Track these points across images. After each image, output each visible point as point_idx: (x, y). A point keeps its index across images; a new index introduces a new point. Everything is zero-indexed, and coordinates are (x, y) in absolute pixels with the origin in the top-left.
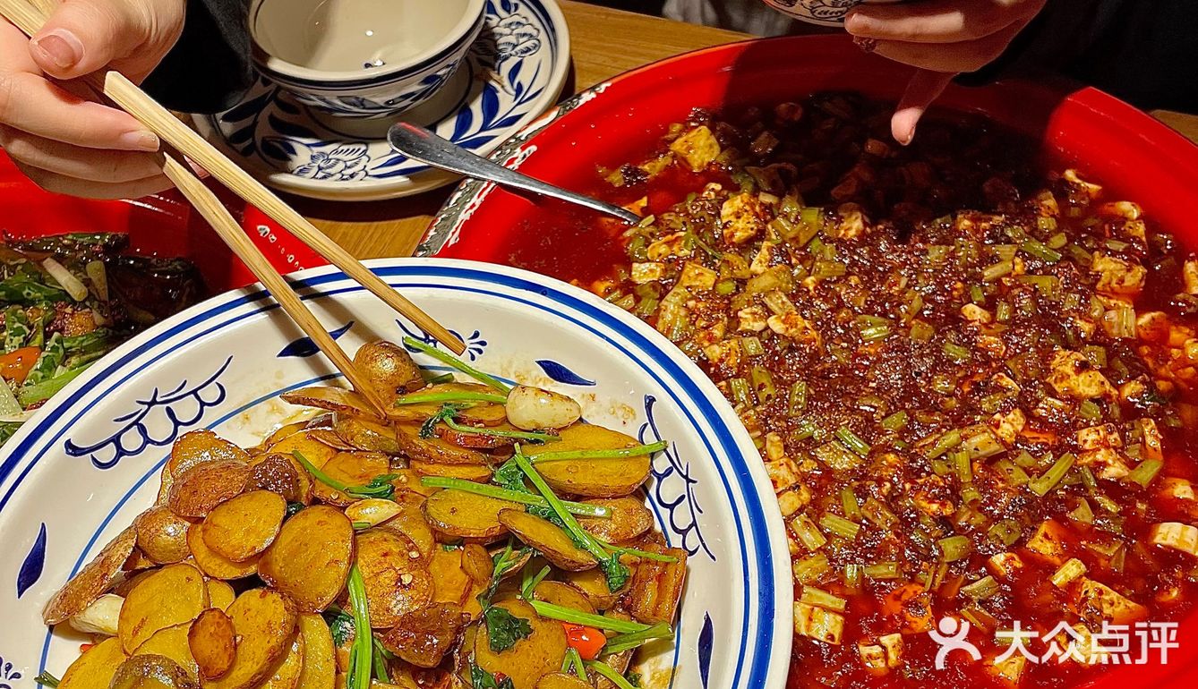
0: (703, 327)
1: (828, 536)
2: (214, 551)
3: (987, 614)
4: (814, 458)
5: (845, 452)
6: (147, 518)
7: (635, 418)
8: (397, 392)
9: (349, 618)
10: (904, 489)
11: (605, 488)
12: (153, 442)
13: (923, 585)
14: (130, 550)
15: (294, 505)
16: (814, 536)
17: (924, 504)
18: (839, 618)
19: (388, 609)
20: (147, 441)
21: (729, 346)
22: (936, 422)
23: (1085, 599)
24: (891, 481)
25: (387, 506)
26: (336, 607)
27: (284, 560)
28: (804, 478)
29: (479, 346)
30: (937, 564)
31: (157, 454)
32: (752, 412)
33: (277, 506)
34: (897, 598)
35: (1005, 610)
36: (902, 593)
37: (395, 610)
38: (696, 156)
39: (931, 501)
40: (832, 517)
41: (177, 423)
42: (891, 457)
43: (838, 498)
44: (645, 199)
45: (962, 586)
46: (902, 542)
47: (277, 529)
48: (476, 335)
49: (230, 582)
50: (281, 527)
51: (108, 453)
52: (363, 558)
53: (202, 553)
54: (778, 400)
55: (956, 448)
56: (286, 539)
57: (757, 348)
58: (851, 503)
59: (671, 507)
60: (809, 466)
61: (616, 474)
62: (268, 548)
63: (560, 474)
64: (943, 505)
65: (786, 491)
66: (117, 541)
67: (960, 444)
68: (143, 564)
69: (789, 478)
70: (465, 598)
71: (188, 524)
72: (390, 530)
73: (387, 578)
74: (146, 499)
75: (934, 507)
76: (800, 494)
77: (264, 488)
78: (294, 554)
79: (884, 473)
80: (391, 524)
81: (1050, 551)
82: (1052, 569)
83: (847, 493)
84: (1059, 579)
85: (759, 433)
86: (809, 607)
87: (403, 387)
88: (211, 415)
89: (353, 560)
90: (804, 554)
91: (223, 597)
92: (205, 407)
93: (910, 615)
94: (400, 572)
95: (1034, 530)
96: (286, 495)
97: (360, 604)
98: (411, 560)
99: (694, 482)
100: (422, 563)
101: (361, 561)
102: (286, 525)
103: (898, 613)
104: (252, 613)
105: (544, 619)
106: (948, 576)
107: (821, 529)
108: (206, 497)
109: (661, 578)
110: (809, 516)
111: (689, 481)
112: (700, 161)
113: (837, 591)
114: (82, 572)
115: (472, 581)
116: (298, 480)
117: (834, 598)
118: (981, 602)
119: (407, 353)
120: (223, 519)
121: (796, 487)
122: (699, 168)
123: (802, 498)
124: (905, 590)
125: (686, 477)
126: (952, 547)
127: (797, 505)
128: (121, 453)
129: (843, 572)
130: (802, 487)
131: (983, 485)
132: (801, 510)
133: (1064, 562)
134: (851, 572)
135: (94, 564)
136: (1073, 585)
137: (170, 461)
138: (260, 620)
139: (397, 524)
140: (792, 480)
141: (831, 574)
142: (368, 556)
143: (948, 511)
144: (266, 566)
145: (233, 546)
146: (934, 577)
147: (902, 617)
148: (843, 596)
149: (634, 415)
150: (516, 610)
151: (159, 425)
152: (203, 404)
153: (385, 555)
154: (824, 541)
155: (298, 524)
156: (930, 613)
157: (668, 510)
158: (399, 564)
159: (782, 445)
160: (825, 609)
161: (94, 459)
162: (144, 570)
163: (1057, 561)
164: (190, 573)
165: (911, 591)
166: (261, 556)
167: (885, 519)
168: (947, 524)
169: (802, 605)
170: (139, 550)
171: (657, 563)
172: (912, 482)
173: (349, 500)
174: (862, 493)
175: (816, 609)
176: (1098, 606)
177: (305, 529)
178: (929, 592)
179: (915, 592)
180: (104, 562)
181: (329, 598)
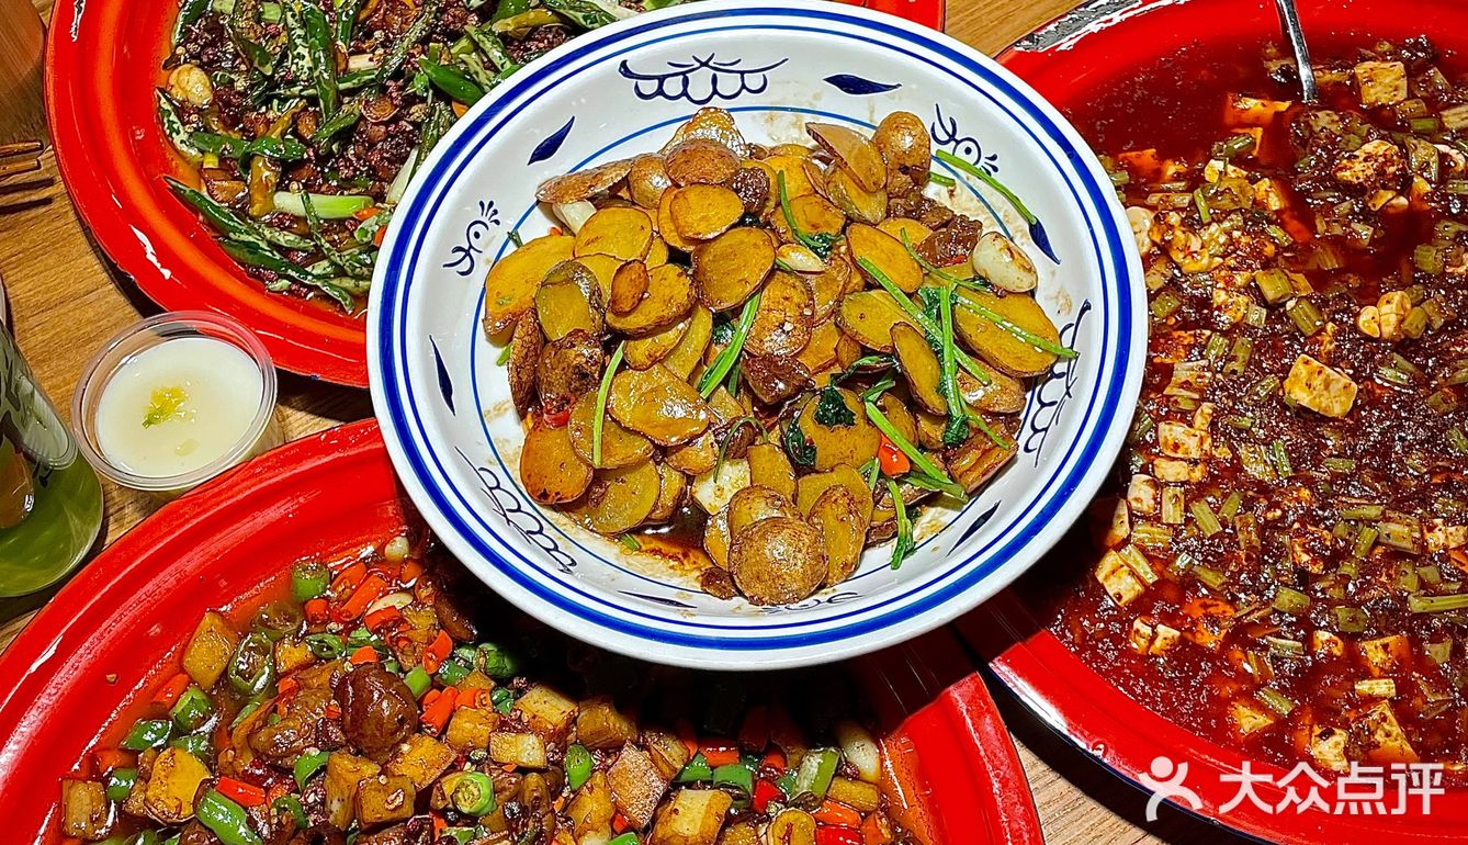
0: (1229, 267)
1: (1188, 521)
2: (673, 218)
3: (1271, 669)
4: (1233, 449)
5: (1265, 461)
6: (647, 159)
7: (1069, 313)
8: (900, 169)
9: (733, 329)
10: (1290, 526)
11: (995, 359)
12: (689, 98)
13: (1236, 611)
14: (620, 178)
15: (751, 218)
16: (1175, 511)
17: (1298, 548)
18: (1139, 588)
19: (761, 341)
20: (685, 93)
21: (1235, 299)
22: (1376, 489)
23: (1366, 716)
24: (1284, 512)
25: (812, 260)
26: (730, 315)
27: (714, 256)
28: (1209, 460)
29: (990, 169)
30: (1265, 604)
31: (685, 108)
32: (1209, 374)
33: (736, 212)
34: (1205, 606)
35: (1289, 678)
36: (1212, 606)
37: (766, 345)
38: (1372, 91)
39: (1307, 552)
40: (1206, 508)
41: (715, 92)
42: (1305, 493)
43: (1226, 496)
44: (1287, 104)
45: (1270, 635)
46: (1247, 566)
47: (724, 229)
48: (994, 158)
49: (671, 249)
50: (728, 230)
51: (649, 87)
52: (769, 291)
53: (665, 213)
54: (1242, 379)
55: (1370, 522)
56: (725, 241)
57: (1259, 320)
58: (1232, 507)
59: (1043, 405)
60: (1223, 453)
61: (1014, 353)
62: (709, 241)
63: (969, 324)
64: (1314, 562)
65: (1182, 459)
66: (616, 164)
67: (1377, 522)
68: (624, 193)
69: (1193, 451)
70: (824, 368)
71: (669, 183)
72: (804, 282)
73: (776, 316)
74: (654, 144)
75: (1305, 558)
76: (1193, 471)
77: (737, 191)
78: (725, 257)
79: (1286, 502)
80: (809, 276)
81: (1377, 660)
82: (1366, 674)
83: (1236, 497)
84: (1363, 687)
85: (1197, 396)
86: (1121, 563)
87: (907, 168)
88: (746, 99)
89: (760, 289)
90: (1155, 520)
91: (659, 256)
92: (744, 91)
93: (1203, 626)
94: (788, 319)
95: (1380, 635)
96: (748, 207)
97: (744, 323)
98: (801, 314)
99: (1070, 397)
100: (809, 323)
101: (766, 292)
102: (733, 230)
103: (1195, 617)
104: (666, 283)
105: (869, 421)
106: (1265, 619)
107: (1187, 509)
108: (693, 172)
109: (986, 452)
110: (1186, 493)
111: (1068, 393)
112: (1374, 98)
113: (1159, 567)
114: (579, 174)
115: (837, 360)
116: (767, 199)
117: (1149, 570)
118: (1274, 657)
119: (930, 140)
120: (693, 195)
121: (1195, 463)
122: (1369, 105)
123: (1193, 475)
124: (1217, 605)
125: (1068, 388)
126: (1288, 598)
127: (1183, 478)
128: (660, 92)
129: (1176, 556)
130: (1199, 467)
131: (1368, 569)
132: (1183, 483)
133: (1380, 677)
134: (1183, 561)
135: (591, 172)
136: (1371, 700)
137: (691, 121)
138: (667, 291)
139: (813, 281)
140: (1195, 454)
141: (1165, 550)
142: (773, 291)
143: (1316, 569)
144: (700, 252)
145: (686, 222)
146: (1253, 611)
147: (1194, 623)
148: (1159, 573)
149: (1070, 310)
150: (850, 400)
151: (700, 86)
152: (744, 86)
153: (786, 299)
154: (1180, 520)
155: (741, 234)
156: (1222, 636)
157: (1039, 406)
158: (792, 312)
159: (1209, 420)
160: (1133, 573)
161: (637, 87)
162: (621, 198)
163: (1376, 672)
164: (645, 223)
165: (1221, 608)
166: (702, 244)
167: (1249, 536)
168: (1304, 579)
169: (1117, 557)
170: (625, 182)
171: (991, 440)
172: (1303, 525)
173: (791, 239)
174: (1248, 505)
175: (1125, 568)
176: (1372, 729)
177: (742, 242)
178: (1235, 619)
179: (1224, 612)
180: (597, 175)
181: (725, 305)
